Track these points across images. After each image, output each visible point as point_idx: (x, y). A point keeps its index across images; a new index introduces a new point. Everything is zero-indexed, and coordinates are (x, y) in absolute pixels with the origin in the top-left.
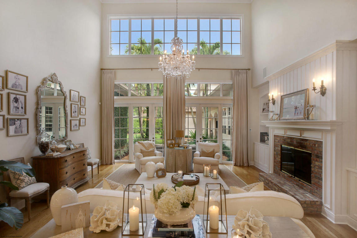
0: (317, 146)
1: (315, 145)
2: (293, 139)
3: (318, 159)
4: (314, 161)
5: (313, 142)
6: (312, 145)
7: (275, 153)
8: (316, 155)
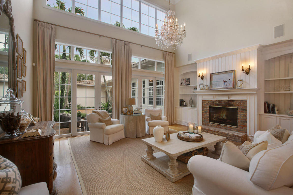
0: (242, 103)
1: (240, 103)
2: (221, 101)
3: (243, 111)
4: (239, 113)
5: (239, 101)
6: (238, 103)
7: (203, 112)
8: (241, 109)
